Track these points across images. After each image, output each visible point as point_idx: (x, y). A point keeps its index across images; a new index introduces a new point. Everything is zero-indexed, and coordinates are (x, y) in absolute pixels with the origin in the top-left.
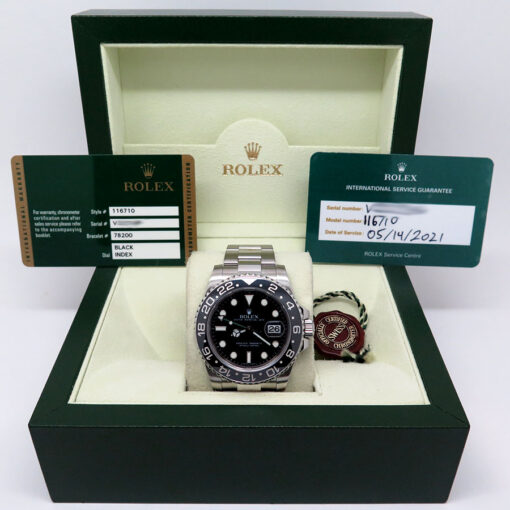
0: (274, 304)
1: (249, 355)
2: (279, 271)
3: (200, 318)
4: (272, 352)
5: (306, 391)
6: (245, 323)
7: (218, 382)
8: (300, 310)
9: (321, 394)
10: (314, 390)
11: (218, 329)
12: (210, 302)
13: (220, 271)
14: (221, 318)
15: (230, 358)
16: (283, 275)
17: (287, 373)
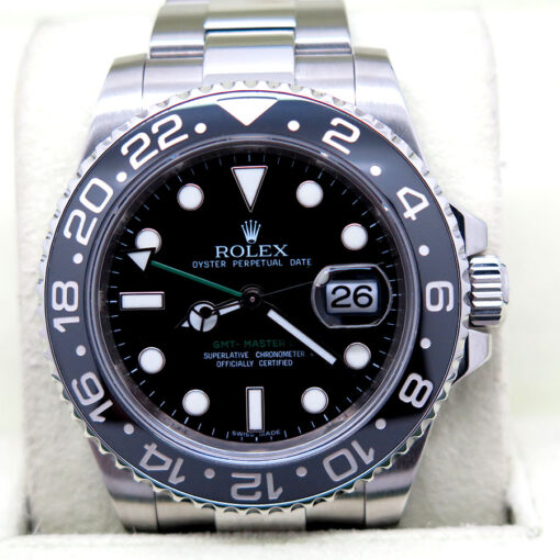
0: (347, 199)
1: (255, 398)
2: (363, 69)
3: (58, 263)
4: (346, 388)
5: (481, 521)
6: (234, 276)
7: (141, 499)
8: (452, 221)
9: (536, 533)
10: (509, 517)
11: (131, 301)
12: (97, 195)
13: (134, 77)
14: (141, 260)
15: (181, 415)
16: (381, 81)
17: (407, 462)
